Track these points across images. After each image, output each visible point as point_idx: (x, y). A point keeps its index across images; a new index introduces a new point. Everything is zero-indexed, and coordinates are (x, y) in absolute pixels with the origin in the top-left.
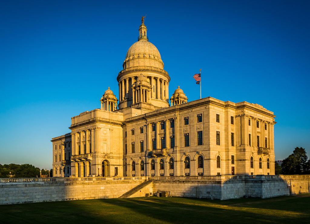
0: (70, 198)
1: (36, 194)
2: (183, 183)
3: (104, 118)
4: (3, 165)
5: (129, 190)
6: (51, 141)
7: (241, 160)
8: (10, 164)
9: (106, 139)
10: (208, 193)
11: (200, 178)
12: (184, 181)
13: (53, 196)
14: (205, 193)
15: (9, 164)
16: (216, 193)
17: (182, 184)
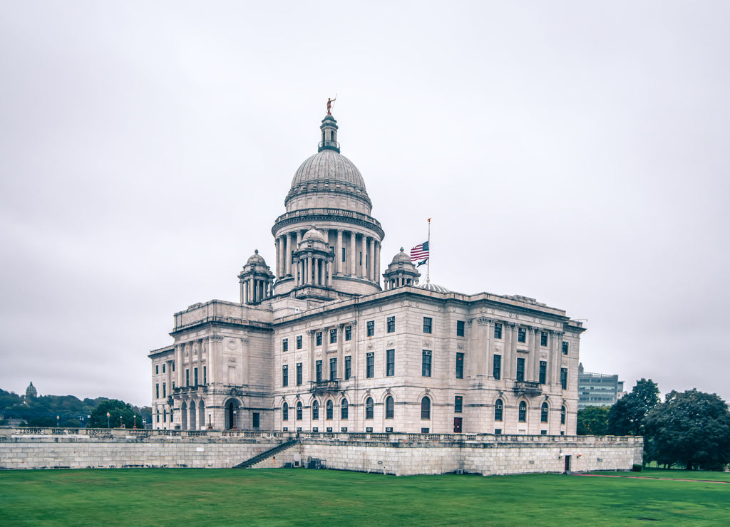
0: (137, 464)
1: (74, 455)
2: (345, 445)
3: (230, 318)
4: (82, 400)
5: (255, 454)
6: (149, 356)
7: (473, 405)
8: (98, 397)
9: (234, 358)
10: (380, 463)
11: (368, 436)
12: (346, 442)
13: (106, 459)
14: (376, 463)
15: (94, 399)
16: (391, 464)
17: (344, 447)
